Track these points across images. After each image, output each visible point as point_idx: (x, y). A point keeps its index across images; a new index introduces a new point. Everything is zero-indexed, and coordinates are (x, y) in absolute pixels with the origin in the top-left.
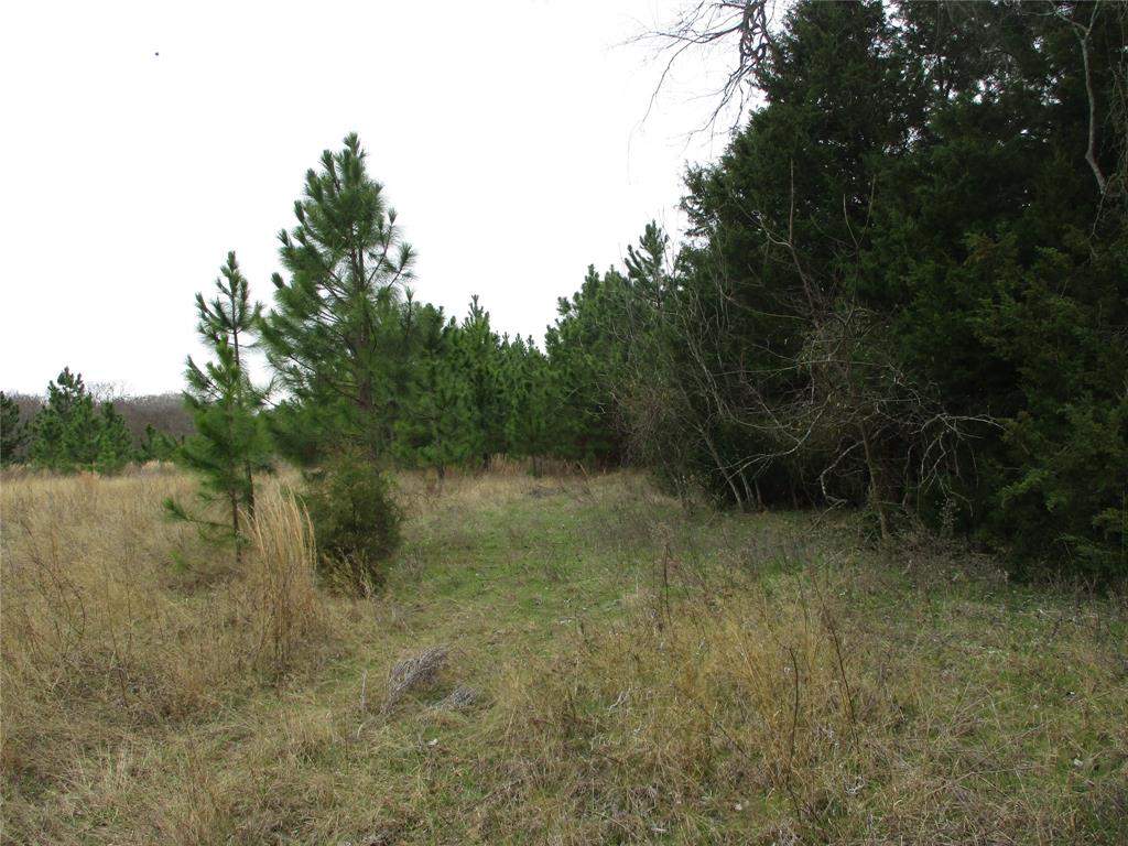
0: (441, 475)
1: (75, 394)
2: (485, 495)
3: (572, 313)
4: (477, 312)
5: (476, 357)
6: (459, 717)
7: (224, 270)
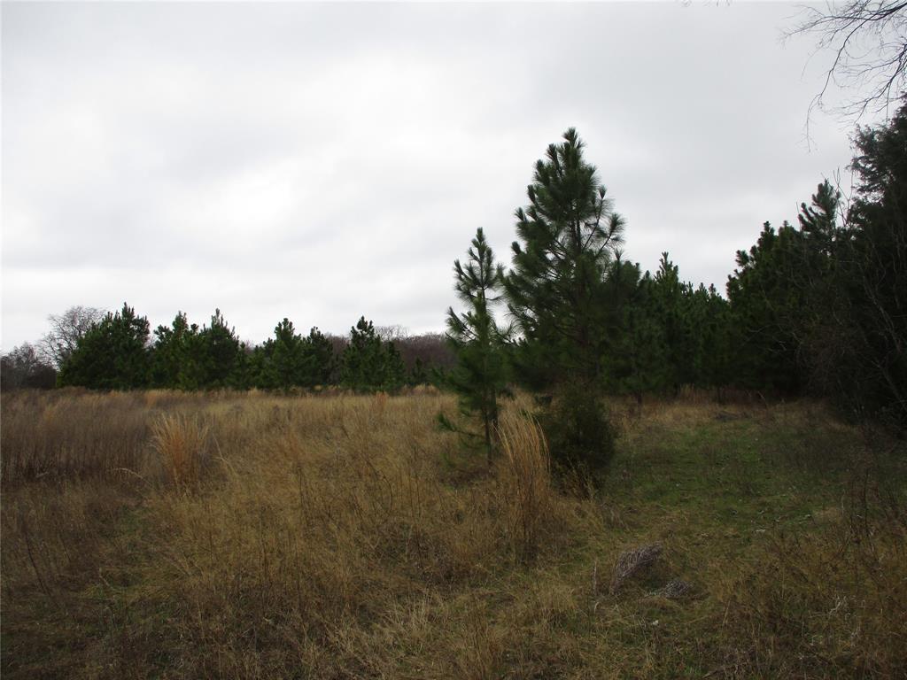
0: (640, 401)
1: (368, 336)
2: (677, 418)
3: (749, 264)
4: (667, 266)
5: (667, 303)
6: (675, 604)
7: (474, 242)
